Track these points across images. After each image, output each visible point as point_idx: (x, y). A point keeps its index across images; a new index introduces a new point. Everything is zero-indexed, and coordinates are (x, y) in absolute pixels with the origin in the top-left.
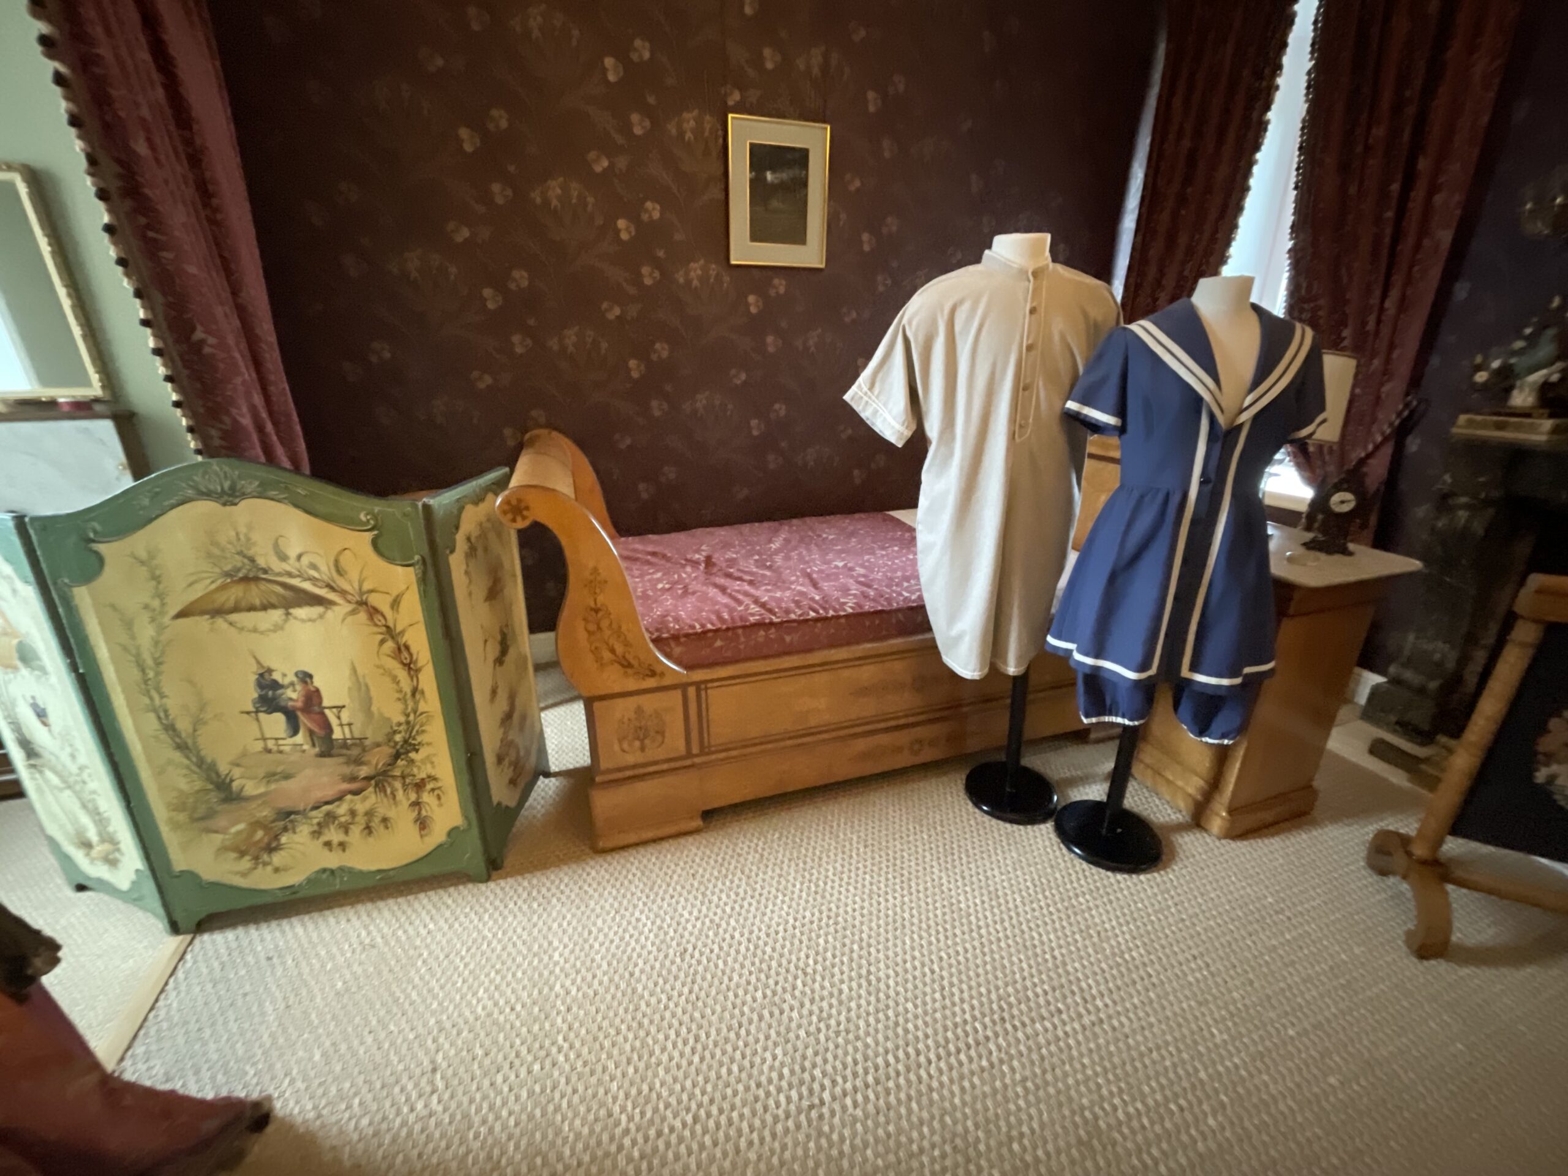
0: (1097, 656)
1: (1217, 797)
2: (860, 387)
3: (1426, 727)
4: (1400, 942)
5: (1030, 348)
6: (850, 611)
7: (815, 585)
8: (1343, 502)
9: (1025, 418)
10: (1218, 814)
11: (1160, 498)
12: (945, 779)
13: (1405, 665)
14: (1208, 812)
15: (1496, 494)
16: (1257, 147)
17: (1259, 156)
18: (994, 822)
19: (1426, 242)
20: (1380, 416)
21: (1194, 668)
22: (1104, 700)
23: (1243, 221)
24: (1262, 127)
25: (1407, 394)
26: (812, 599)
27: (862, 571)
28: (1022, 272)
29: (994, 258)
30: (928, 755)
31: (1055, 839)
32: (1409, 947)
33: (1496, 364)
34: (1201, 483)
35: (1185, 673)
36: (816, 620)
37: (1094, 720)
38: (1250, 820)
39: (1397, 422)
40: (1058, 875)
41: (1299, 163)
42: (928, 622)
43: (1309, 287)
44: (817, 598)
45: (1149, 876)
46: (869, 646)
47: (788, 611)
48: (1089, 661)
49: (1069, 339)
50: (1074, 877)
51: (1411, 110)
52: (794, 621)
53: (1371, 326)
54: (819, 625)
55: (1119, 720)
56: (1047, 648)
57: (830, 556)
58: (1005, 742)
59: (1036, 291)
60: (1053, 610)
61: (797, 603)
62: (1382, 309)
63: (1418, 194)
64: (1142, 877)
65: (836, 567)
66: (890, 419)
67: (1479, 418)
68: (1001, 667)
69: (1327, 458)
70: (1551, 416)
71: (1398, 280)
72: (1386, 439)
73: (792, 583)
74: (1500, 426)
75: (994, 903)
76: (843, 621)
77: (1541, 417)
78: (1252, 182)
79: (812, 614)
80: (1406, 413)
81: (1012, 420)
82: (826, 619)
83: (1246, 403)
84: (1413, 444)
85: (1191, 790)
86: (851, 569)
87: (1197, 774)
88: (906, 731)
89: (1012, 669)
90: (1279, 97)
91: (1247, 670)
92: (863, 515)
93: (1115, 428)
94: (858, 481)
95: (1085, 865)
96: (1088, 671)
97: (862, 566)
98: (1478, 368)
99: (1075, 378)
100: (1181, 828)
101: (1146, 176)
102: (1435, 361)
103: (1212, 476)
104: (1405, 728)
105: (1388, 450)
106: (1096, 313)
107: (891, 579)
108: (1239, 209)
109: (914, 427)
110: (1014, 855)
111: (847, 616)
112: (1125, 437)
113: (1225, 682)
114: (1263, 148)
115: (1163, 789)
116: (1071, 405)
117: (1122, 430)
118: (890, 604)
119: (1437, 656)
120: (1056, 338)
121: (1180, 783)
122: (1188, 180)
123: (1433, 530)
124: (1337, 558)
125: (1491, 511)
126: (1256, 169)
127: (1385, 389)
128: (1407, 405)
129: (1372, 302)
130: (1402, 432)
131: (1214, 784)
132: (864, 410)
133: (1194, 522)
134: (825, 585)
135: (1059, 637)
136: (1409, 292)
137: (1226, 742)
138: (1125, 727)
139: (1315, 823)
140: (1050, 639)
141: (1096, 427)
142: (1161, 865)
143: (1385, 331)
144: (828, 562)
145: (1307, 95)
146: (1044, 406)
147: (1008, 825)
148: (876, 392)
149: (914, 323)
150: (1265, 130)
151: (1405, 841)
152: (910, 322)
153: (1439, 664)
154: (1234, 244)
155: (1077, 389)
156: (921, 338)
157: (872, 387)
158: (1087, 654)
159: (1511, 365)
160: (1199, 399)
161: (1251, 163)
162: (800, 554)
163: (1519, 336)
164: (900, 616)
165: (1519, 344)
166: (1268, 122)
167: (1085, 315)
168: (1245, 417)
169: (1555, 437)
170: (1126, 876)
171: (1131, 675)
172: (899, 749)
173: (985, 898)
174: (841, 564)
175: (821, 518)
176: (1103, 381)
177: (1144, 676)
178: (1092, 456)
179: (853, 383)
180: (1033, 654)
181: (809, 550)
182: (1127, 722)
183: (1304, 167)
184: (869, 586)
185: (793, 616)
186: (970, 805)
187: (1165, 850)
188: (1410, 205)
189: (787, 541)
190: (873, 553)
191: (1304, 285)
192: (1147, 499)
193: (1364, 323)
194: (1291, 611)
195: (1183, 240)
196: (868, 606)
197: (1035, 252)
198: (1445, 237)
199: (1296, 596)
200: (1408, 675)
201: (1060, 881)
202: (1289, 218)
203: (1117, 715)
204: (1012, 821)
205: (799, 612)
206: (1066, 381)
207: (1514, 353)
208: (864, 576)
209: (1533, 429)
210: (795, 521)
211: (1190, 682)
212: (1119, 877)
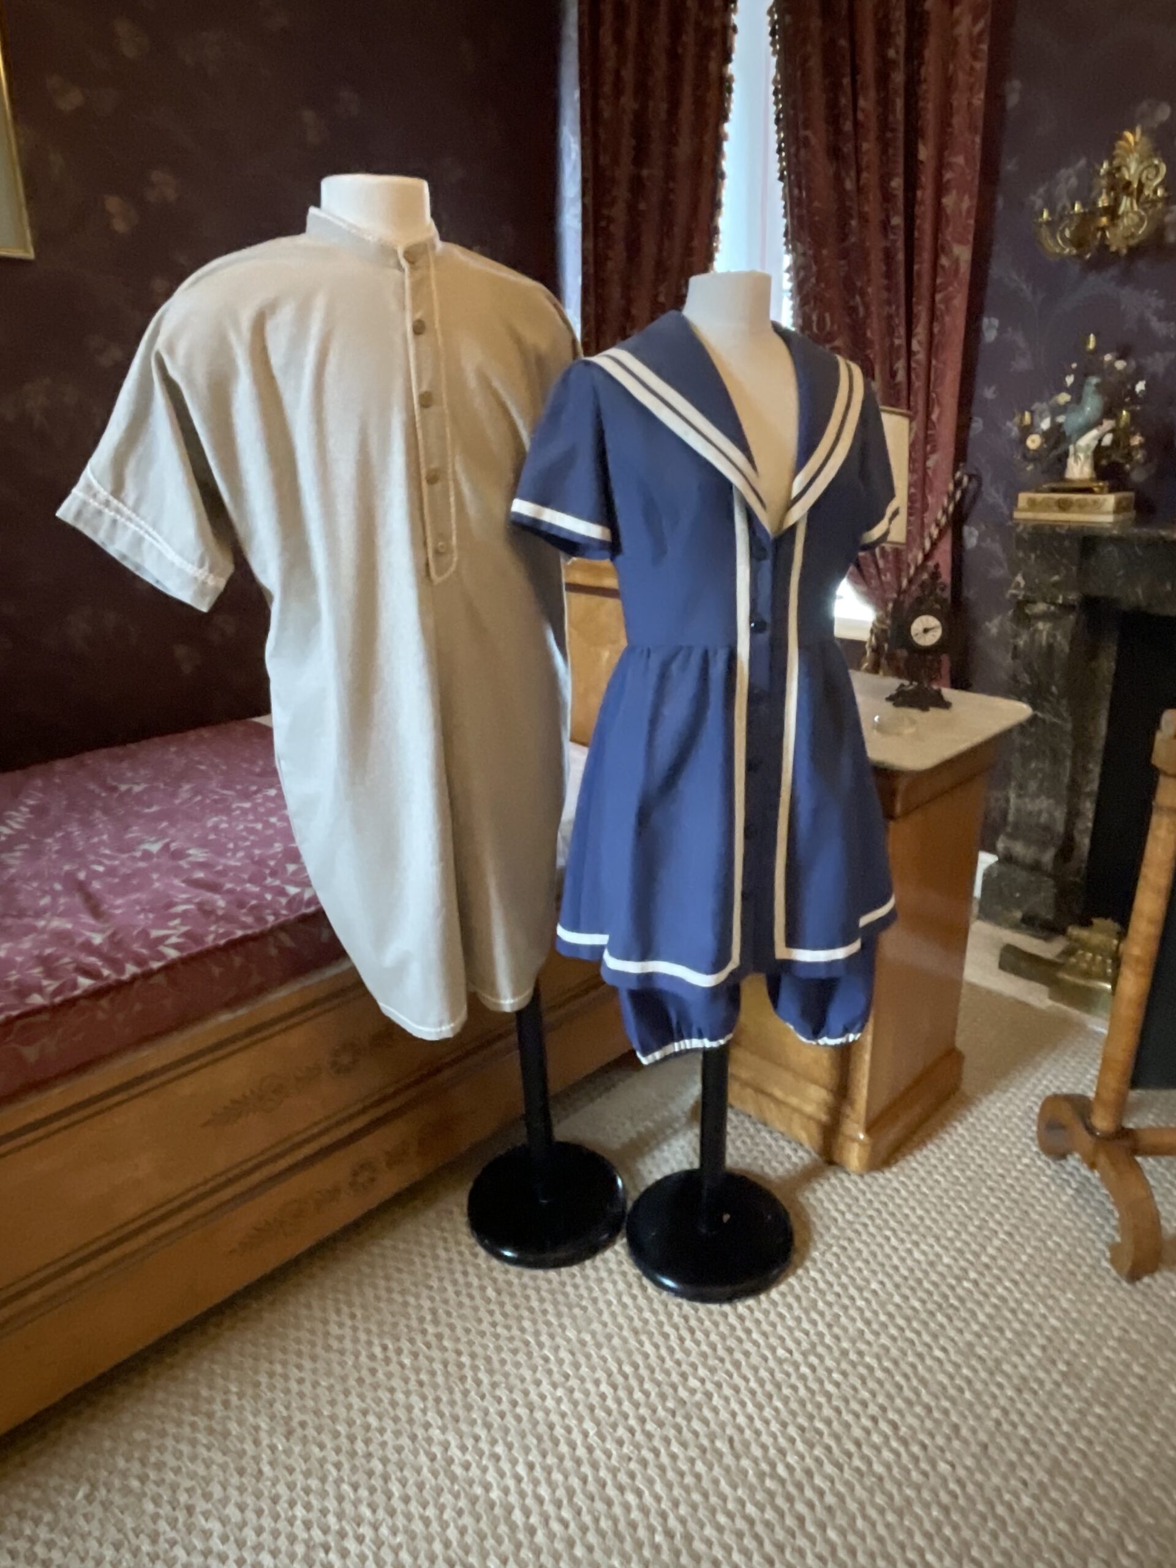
0: (644, 956)
1: (848, 1110)
2: (89, 487)
3: (1049, 915)
4: (1105, 1264)
5: (426, 401)
6: (173, 954)
7: (95, 907)
8: (926, 631)
9: (442, 536)
10: (855, 1140)
11: (695, 660)
12: (432, 1214)
13: (1012, 836)
14: (841, 1139)
15: (1073, 597)
16: (723, 115)
17: (728, 128)
18: (528, 1273)
19: (944, 261)
20: (930, 499)
21: (792, 941)
22: (668, 1019)
23: (724, 221)
24: (724, 85)
25: (956, 469)
26: (88, 947)
27: (197, 854)
28: (386, 251)
29: (326, 222)
30: (390, 1183)
31: (632, 1271)
32: (1119, 1271)
33: (1045, 424)
34: (754, 631)
35: (781, 951)
36: (95, 995)
37: (658, 1055)
38: (892, 1134)
39: (951, 509)
40: (648, 1348)
41: (780, 142)
42: (334, 941)
43: (821, 321)
44: (98, 939)
45: (783, 1287)
46: (225, 1017)
47: (23, 990)
48: (633, 967)
49: (496, 384)
50: (674, 1342)
51: (898, 78)
52: (40, 1010)
53: (901, 376)
54: (104, 1003)
55: (696, 1043)
56: (564, 952)
57: (134, 833)
58: (522, 1110)
59: (419, 286)
60: (561, 862)
61: (49, 966)
62: (910, 353)
63: (925, 194)
64: (774, 1294)
65: (147, 855)
66: (172, 556)
67: (1040, 496)
68: (488, 1000)
69: (881, 563)
70: (1112, 490)
71: (922, 311)
72: (941, 534)
73: (39, 914)
74: (1063, 506)
75: (551, 1460)
76: (159, 979)
77: (1101, 492)
78: (726, 165)
79: (85, 982)
80: (958, 495)
81: (419, 541)
82: (120, 986)
83: (795, 491)
84: (972, 536)
85: (810, 1109)
86: (179, 855)
87: (815, 1082)
88: (339, 1154)
89: (508, 1002)
90: (739, 43)
91: (864, 921)
92: (205, 733)
93: (602, 544)
94: (187, 668)
95: (687, 1306)
96: (634, 986)
97: (203, 844)
98: (1027, 431)
99: (520, 458)
100: (809, 1175)
101: (583, 148)
102: (977, 425)
103: (767, 618)
104: (1030, 923)
105: (946, 545)
106: (537, 338)
107: (261, 862)
108: (715, 205)
109: (230, 569)
110: (571, 1334)
111: (170, 968)
112: (619, 558)
113: (840, 954)
114: (731, 116)
115: (772, 1113)
116: (522, 507)
117: (613, 547)
118: (260, 919)
119: (1044, 819)
120: (472, 382)
121: (794, 1101)
122: (640, 157)
123: (1016, 653)
124: (934, 713)
125: (1072, 617)
126: (727, 146)
127: (930, 463)
128: (958, 484)
129: (897, 342)
130: (958, 520)
131: (842, 1091)
132: (111, 538)
133: (753, 699)
134: (118, 906)
135: (575, 927)
136: (936, 330)
137: (851, 1037)
138: (706, 1053)
139: (967, 1102)
140: (564, 934)
141: (571, 546)
142: (795, 1257)
143: (918, 384)
144: (127, 847)
145: (773, 44)
146: (472, 510)
147: (552, 1274)
148: (131, 501)
149: (181, 350)
150: (730, 90)
151: (1080, 1106)
152: (171, 350)
153: (1047, 828)
154: (717, 256)
155: (527, 474)
156: (201, 380)
157: (118, 490)
158: (627, 957)
159: (1060, 425)
160: (729, 485)
161: (718, 139)
162: (68, 836)
163: (1061, 388)
164: (286, 939)
165: (1064, 398)
166: (730, 79)
167: (518, 341)
168: (798, 513)
169: (1121, 517)
170: (751, 1302)
171: (704, 981)
172: (334, 1193)
173: (534, 1456)
174: (155, 848)
175: (118, 750)
176: (568, 459)
177: (723, 975)
178: (574, 588)
179: (74, 481)
180: (540, 961)
181: (87, 825)
182: (707, 1044)
183: (787, 149)
184: (214, 888)
185: (37, 1000)
186: (482, 1252)
187: (796, 1225)
188: (918, 210)
189: (39, 811)
190: (227, 811)
191: (814, 318)
192: (675, 667)
193: (893, 374)
194: (898, 808)
195: (649, 248)
196: (214, 935)
197: (403, 213)
198: (963, 253)
199: (902, 785)
200: (1019, 849)
201: (653, 1360)
202: (779, 223)
203: (690, 1037)
204: (557, 1264)
205: (50, 985)
206: (507, 463)
207: (1063, 409)
208: (202, 866)
209: (1097, 507)
210: (60, 765)
211: (789, 964)
212: (741, 1307)
